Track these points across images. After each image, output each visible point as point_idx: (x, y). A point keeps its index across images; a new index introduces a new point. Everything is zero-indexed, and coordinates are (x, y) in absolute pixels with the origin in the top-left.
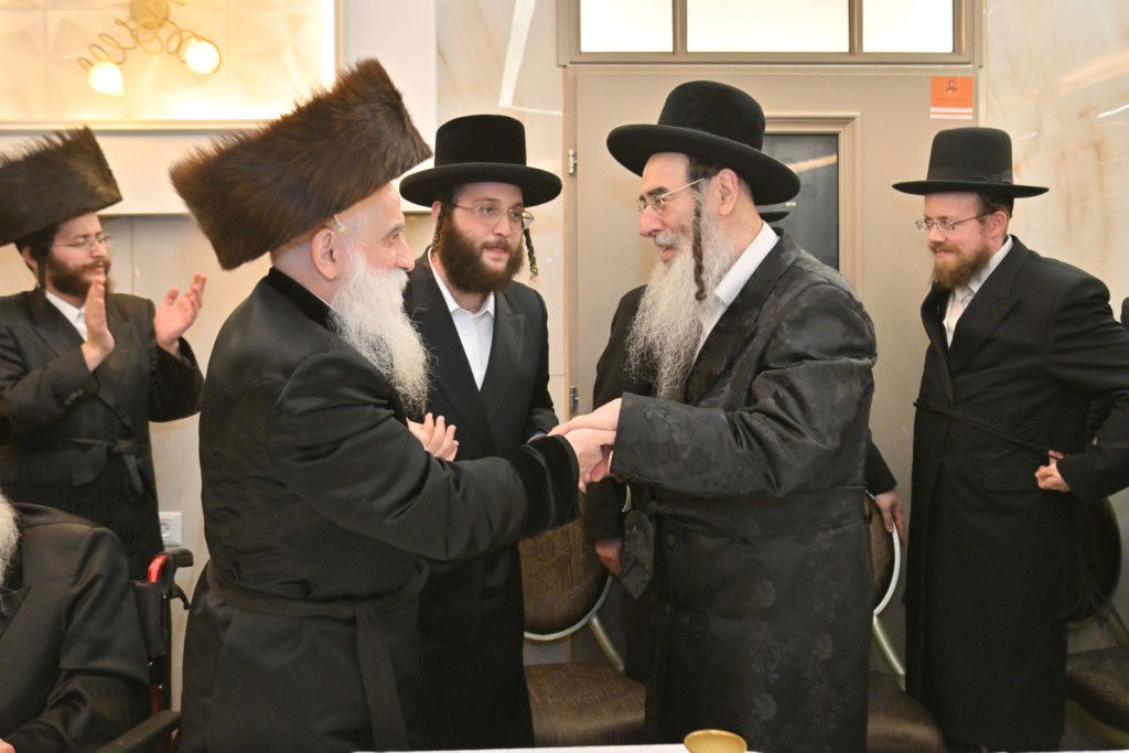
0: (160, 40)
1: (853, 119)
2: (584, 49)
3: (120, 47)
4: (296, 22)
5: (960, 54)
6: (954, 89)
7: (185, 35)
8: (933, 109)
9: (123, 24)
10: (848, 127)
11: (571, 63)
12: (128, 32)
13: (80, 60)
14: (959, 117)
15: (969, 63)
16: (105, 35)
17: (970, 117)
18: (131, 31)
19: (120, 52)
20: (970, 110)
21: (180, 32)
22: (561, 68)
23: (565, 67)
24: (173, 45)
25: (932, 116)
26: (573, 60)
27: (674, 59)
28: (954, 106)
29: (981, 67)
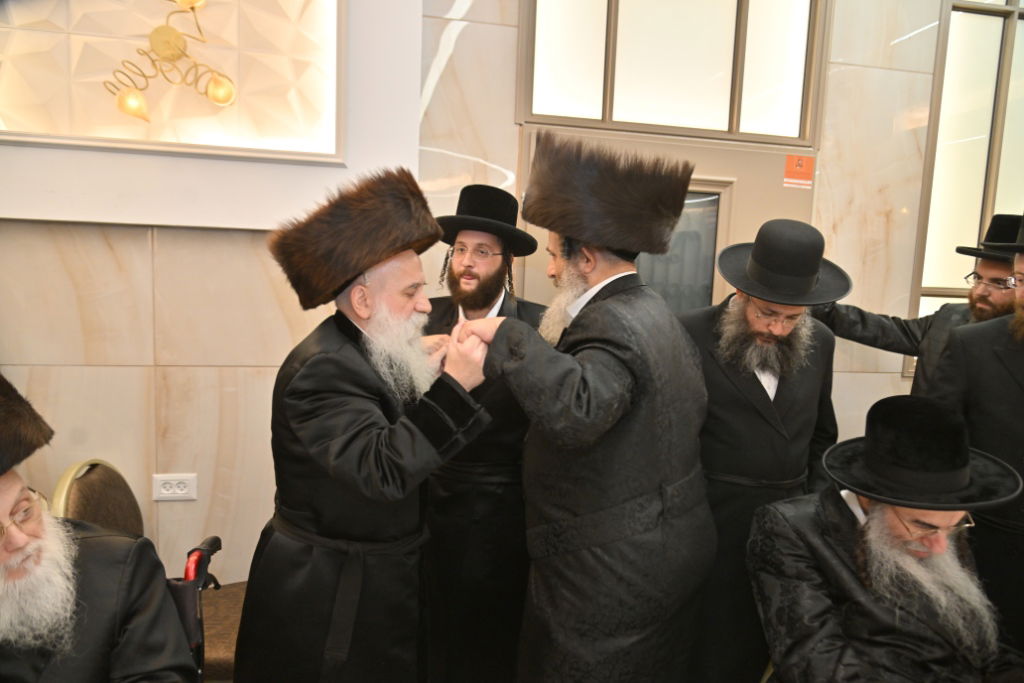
0: (179, 71)
1: (731, 183)
2: (536, 110)
3: (144, 76)
4: (300, 67)
5: (804, 139)
6: (801, 166)
7: (201, 70)
8: (785, 180)
9: (145, 53)
10: (728, 189)
11: (526, 122)
12: (149, 61)
13: (105, 83)
14: (803, 187)
15: (810, 147)
16: (128, 62)
17: (809, 188)
18: (153, 61)
19: (143, 79)
20: (810, 182)
21: (196, 66)
22: (518, 127)
23: (521, 125)
24: (190, 78)
25: (785, 185)
26: (528, 120)
27: (603, 126)
28: (801, 178)
29: (819, 150)
